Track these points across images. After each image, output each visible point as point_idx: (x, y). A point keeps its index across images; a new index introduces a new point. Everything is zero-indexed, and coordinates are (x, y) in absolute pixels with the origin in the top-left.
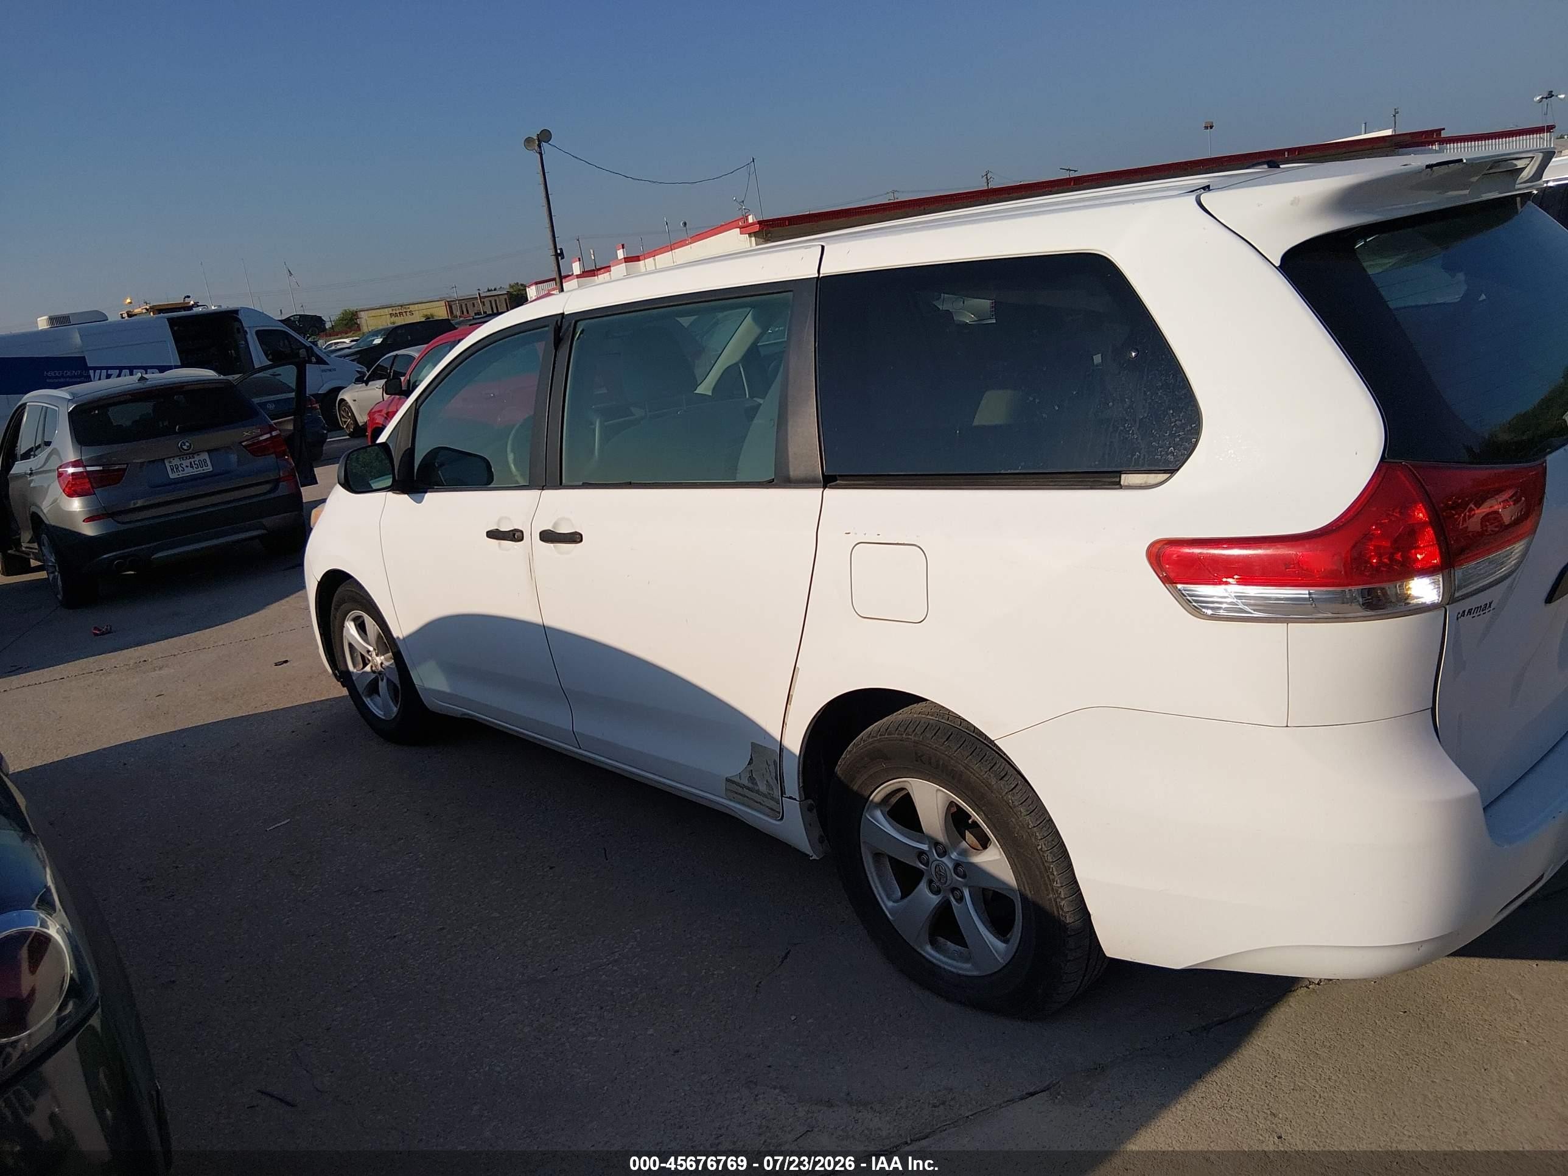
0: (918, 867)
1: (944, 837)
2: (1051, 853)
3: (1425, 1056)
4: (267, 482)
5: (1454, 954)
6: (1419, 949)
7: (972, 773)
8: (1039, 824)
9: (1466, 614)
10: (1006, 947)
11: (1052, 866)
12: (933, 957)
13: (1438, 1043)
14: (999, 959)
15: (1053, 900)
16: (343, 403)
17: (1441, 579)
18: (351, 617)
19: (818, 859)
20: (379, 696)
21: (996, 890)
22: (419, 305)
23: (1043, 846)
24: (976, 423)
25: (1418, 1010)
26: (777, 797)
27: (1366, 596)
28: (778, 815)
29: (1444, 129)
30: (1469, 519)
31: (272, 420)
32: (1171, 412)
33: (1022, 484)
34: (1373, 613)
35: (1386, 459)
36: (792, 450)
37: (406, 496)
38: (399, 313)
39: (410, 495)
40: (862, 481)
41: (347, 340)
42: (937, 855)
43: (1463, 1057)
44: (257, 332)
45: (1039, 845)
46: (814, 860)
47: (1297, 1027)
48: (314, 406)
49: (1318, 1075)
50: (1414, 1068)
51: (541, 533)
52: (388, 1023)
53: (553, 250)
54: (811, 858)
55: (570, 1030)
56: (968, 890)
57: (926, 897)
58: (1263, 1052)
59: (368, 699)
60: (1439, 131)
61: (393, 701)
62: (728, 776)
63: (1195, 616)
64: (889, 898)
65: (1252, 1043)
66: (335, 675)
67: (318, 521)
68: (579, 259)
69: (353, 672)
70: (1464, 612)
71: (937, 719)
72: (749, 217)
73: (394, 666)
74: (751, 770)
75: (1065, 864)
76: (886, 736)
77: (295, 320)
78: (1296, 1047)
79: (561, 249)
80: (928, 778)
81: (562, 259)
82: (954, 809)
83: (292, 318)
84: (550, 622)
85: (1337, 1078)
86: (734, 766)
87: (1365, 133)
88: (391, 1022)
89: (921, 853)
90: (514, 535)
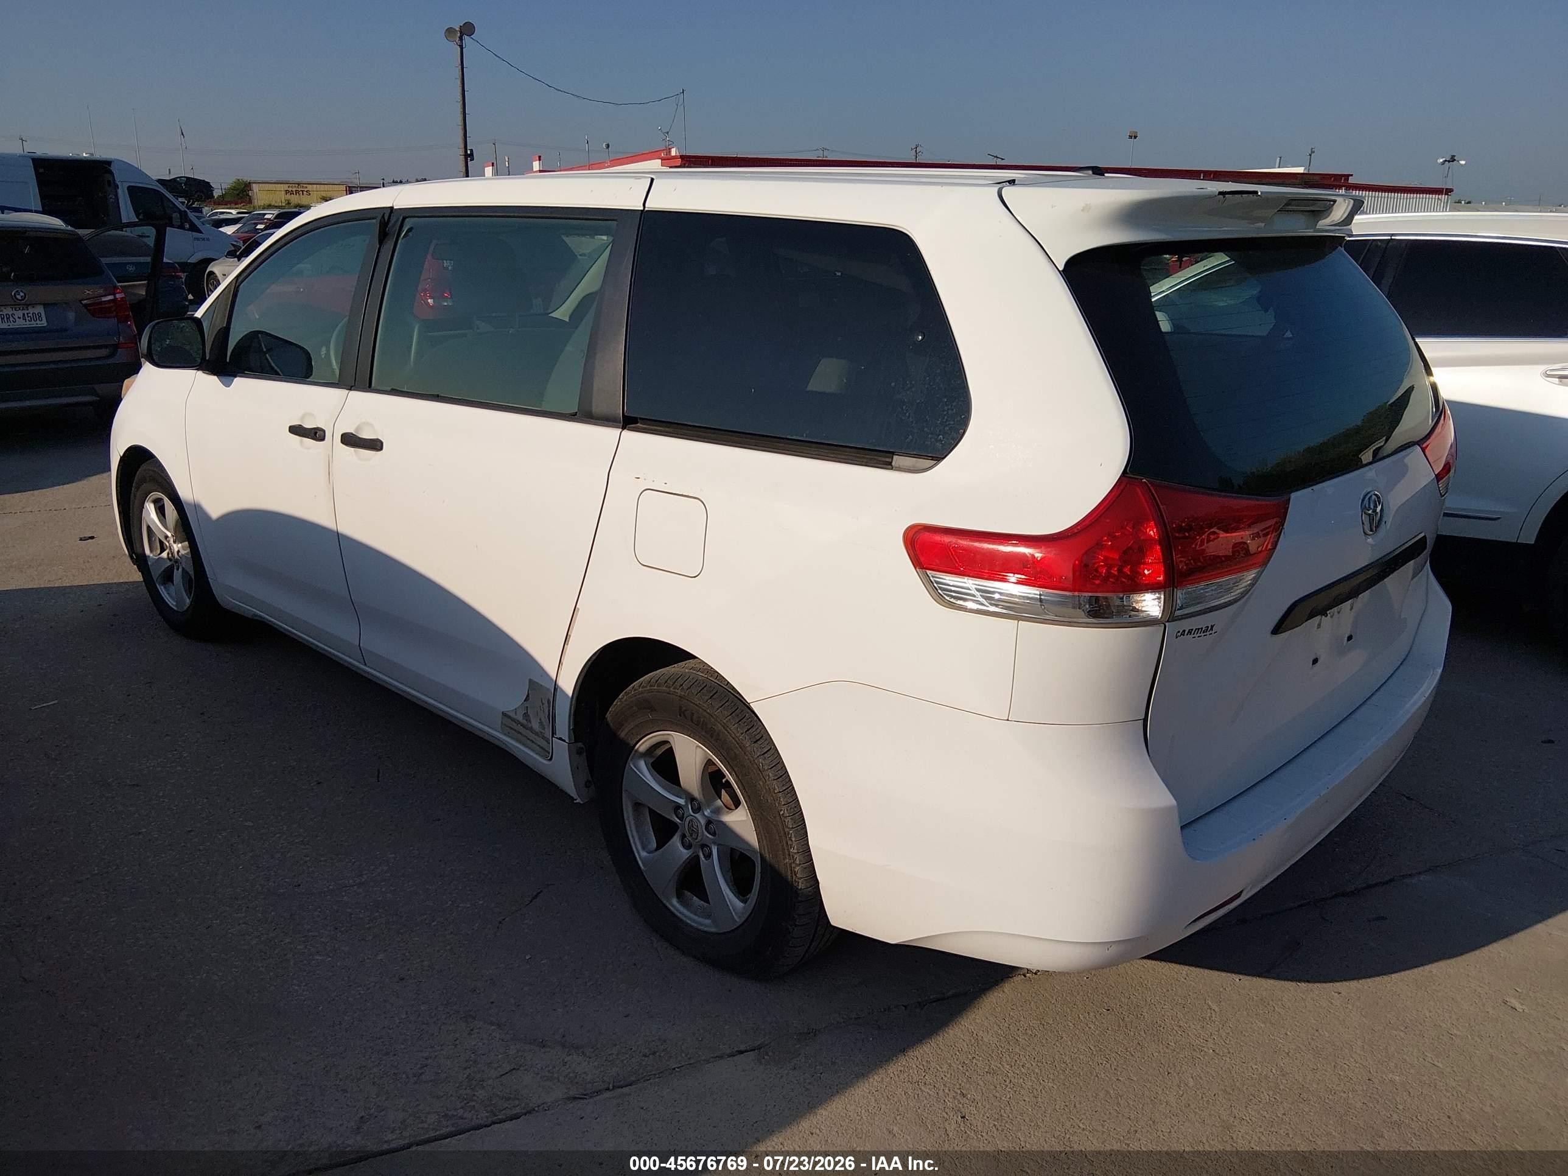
0: (673, 820)
1: (699, 795)
2: (792, 819)
3: (1116, 1054)
4: (106, 346)
5: (1148, 957)
6: (1108, 949)
7: (728, 733)
8: (785, 790)
9: (1186, 632)
10: (744, 908)
11: (791, 832)
12: (678, 910)
13: (1132, 1043)
14: (736, 917)
15: (788, 864)
16: (212, 276)
17: (1162, 596)
18: (151, 499)
19: (582, 803)
20: (173, 585)
21: (743, 851)
22: (318, 186)
23: (786, 811)
24: (809, 388)
25: (1121, 1010)
26: (548, 737)
27: (1094, 604)
28: (548, 754)
29: (1352, 175)
30: (1207, 543)
31: (119, 282)
32: (946, 400)
33: (805, 451)
34: (1094, 621)
35: (1127, 473)
36: (597, 384)
37: (216, 377)
38: (296, 191)
39: (220, 377)
40: (661, 427)
41: (234, 212)
42: (693, 811)
43: (1152, 1059)
44: (129, 188)
45: (781, 810)
46: (579, 803)
47: (1005, 1012)
48: (177, 274)
49: (1014, 1061)
50: (1104, 1065)
51: (342, 435)
52: (112, 920)
53: (463, 150)
54: (575, 802)
55: (298, 947)
56: (716, 847)
57: (678, 850)
58: (968, 1034)
59: (162, 587)
60: (1347, 176)
61: (186, 591)
62: (504, 710)
63: (939, 604)
64: (644, 848)
65: (960, 1024)
66: (132, 558)
67: (128, 392)
68: (493, 164)
69: (149, 557)
70: (1184, 631)
71: (706, 676)
72: (672, 149)
73: (190, 556)
74: (527, 707)
75: (803, 831)
76: (655, 688)
77: (182, 182)
78: (999, 1031)
79: (472, 151)
80: (689, 733)
81: (471, 160)
82: (711, 769)
83: (178, 179)
84: (345, 529)
85: (1030, 1066)
86: (511, 701)
87: (1279, 167)
88: (115, 919)
89: (678, 807)
90: (316, 433)
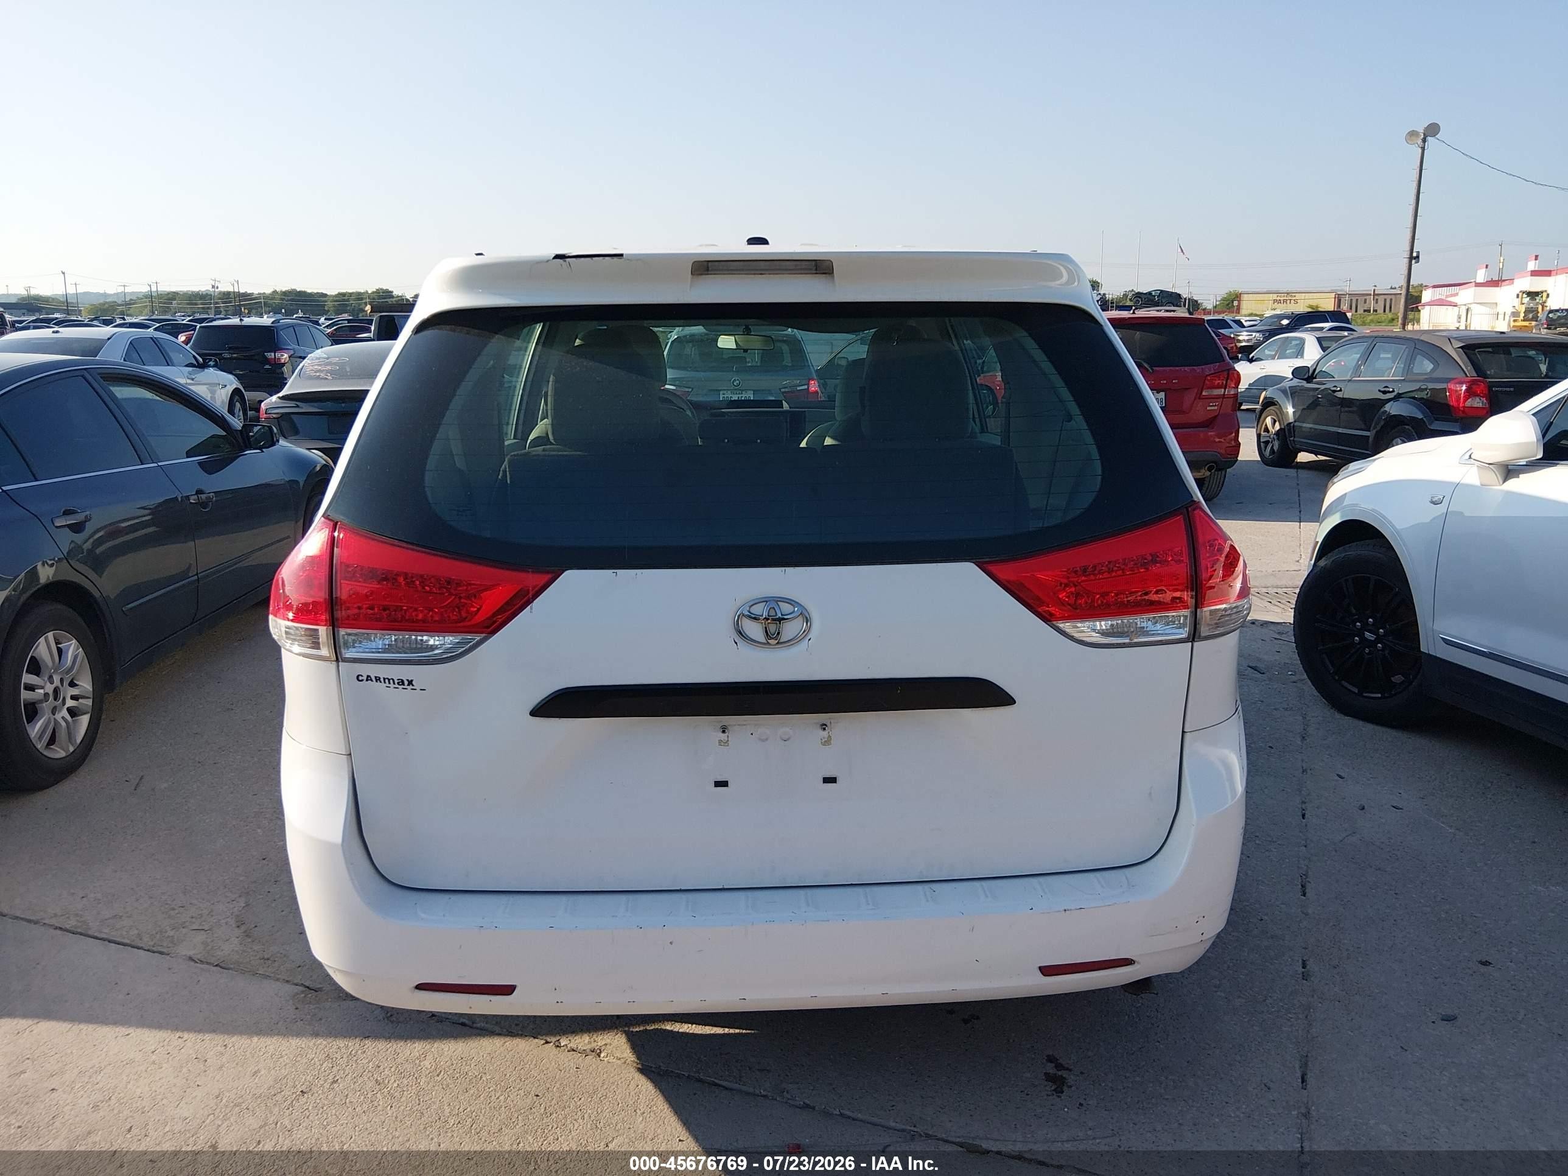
9: (373, 679)
22: (1308, 294)
38: (1284, 300)
53: (1409, 253)
70: (369, 676)
79: (1418, 252)
81: (1416, 263)
